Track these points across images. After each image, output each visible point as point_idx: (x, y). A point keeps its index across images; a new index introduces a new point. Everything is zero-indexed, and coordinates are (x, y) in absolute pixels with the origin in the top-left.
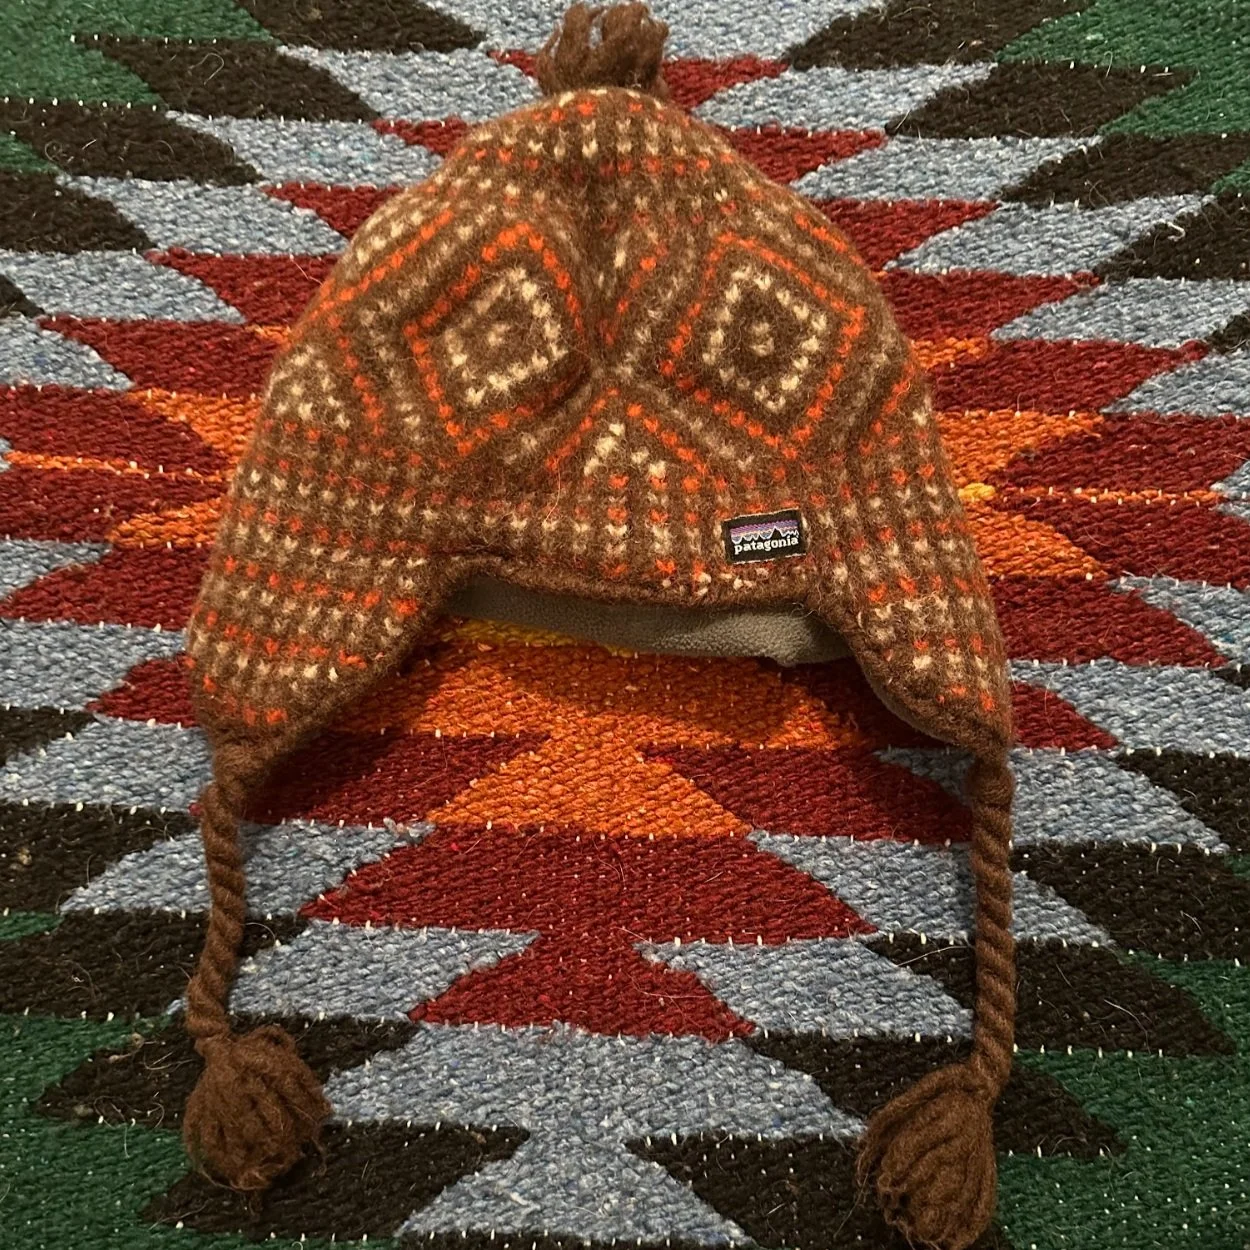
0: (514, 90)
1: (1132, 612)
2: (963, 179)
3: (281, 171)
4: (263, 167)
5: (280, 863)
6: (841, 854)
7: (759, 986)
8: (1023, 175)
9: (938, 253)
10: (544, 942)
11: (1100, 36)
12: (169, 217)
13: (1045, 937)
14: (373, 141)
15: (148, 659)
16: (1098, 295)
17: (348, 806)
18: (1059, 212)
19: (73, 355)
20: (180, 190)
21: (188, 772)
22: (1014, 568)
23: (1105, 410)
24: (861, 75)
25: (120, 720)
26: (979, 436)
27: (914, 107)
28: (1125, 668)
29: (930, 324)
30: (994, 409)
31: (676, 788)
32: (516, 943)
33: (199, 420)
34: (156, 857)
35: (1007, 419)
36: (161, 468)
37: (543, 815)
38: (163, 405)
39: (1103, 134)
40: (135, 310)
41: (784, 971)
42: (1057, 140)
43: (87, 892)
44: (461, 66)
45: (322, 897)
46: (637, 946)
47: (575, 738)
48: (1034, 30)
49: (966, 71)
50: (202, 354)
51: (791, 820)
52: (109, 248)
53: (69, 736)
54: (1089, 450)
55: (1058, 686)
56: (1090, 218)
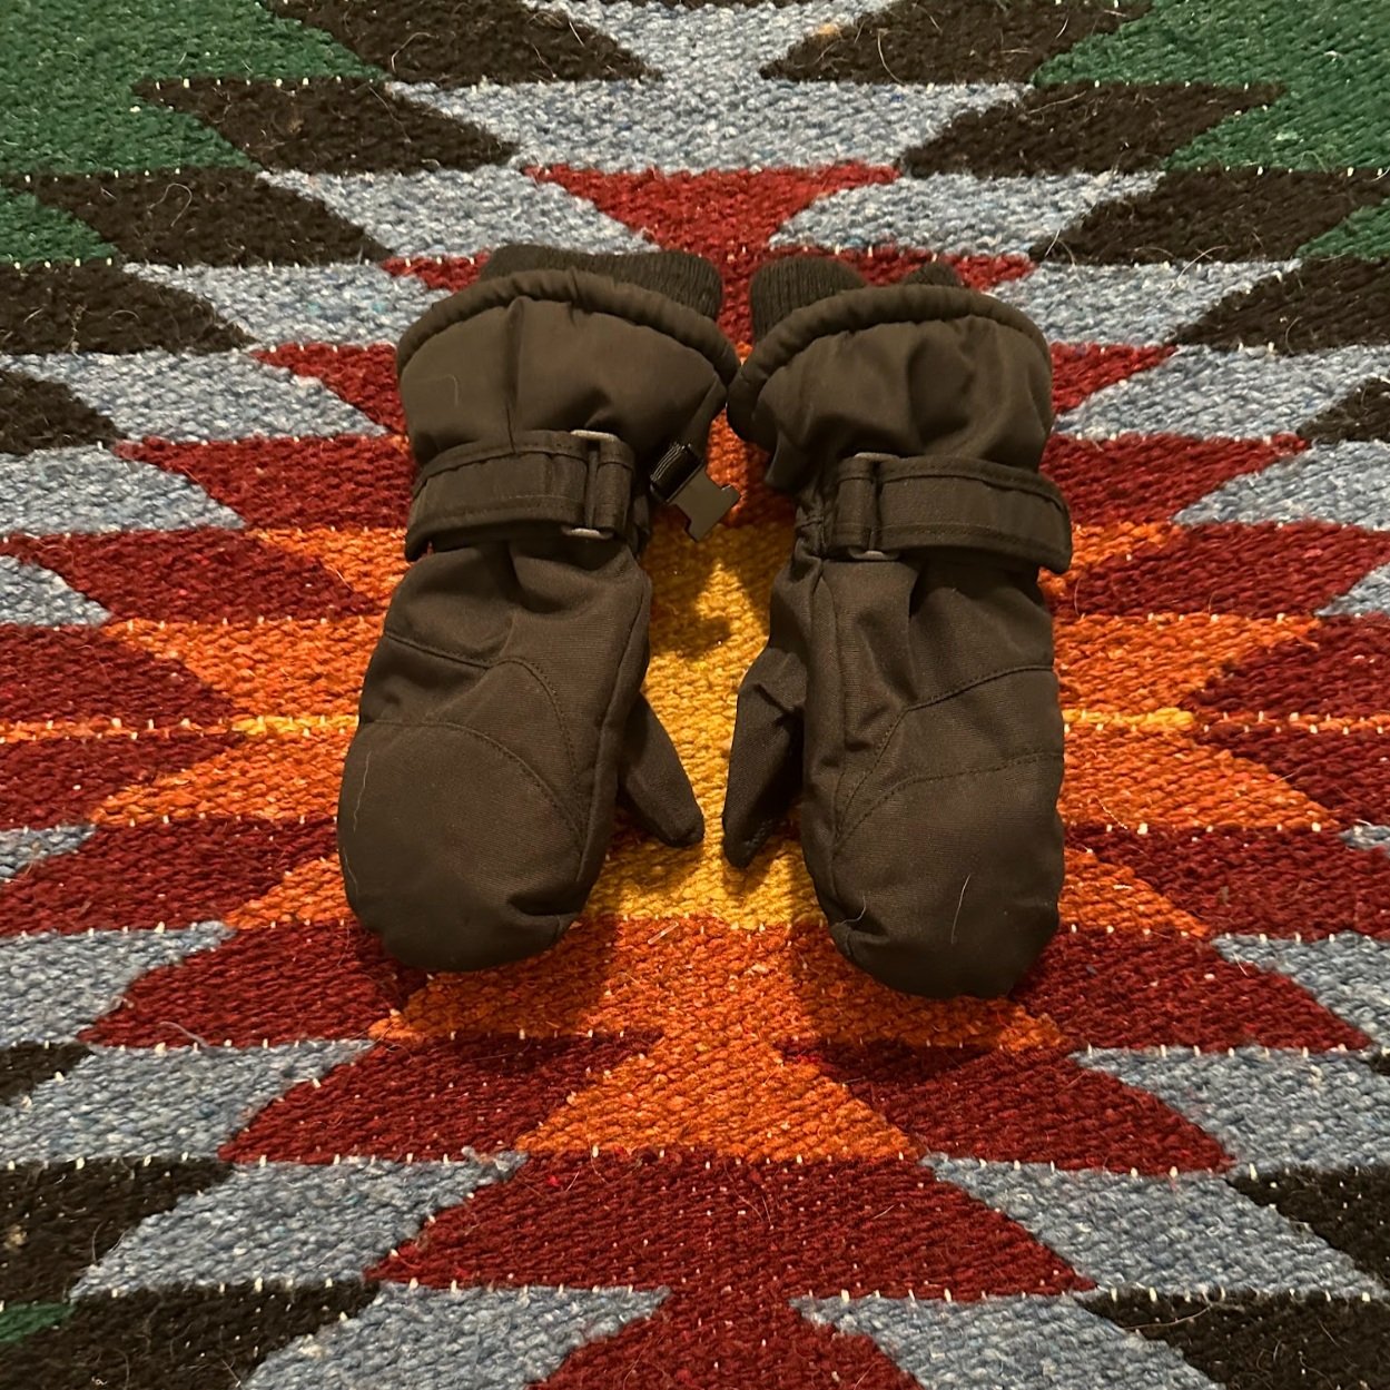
0: (558, 214)
1: (1375, 871)
2: (1128, 316)
3: (274, 330)
4: (252, 325)
5: (338, 1214)
6: (1040, 1187)
7: (953, 1355)
8: (1202, 309)
9: (1103, 414)
10: (677, 1301)
11: (1293, 136)
12: (140, 399)
13: (1304, 1290)
14: (384, 286)
15: (151, 967)
16: (1308, 463)
17: (416, 1135)
18: (1251, 358)
19: (33, 585)
20: (148, 363)
21: (212, 1106)
22: (1223, 817)
23: (1321, 613)
24: (996, 183)
25: (122, 1048)
26: (1169, 648)
27: (1063, 225)
28: (1373, 944)
29: (1099, 504)
30: (1185, 612)
31: (825, 1096)
32: (639, 1304)
33: (194, 654)
34: (183, 1218)
35: (1202, 625)
36: (151, 723)
37: (661, 1136)
38: (149, 639)
39: (1302, 257)
40: (106, 520)
41: (982, 1335)
42: (1246, 265)
43: (101, 1271)
44: (488, 187)
45: (394, 1253)
46: (794, 1303)
47: (694, 1035)
48: (1210, 131)
49: (1127, 181)
50: (193, 571)
51: (974, 1140)
52: (66, 443)
53: (59, 1076)
54: (1304, 663)
55: (1293, 969)
56: (1289, 368)
